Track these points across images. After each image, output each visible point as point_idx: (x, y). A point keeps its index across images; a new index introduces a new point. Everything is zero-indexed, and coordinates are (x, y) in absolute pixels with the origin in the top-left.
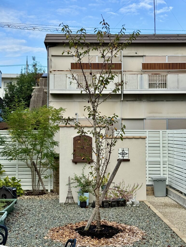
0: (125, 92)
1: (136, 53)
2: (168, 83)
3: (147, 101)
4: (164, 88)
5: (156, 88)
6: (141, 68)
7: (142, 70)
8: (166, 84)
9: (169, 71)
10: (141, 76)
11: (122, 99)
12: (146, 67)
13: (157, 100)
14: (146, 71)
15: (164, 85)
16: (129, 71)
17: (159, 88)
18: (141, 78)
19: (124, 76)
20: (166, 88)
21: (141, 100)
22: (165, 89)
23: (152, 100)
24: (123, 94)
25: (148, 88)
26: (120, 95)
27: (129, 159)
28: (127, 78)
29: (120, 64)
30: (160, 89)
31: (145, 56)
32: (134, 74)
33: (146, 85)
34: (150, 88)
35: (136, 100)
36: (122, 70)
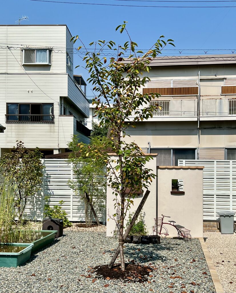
0: (202, 119)
1: (216, 75)
3: (227, 129)
6: (221, 92)
7: (221, 94)
10: (221, 101)
11: (199, 127)
12: (225, 91)
14: (226, 95)
16: (206, 96)
18: (221, 103)
19: (201, 101)
21: (221, 127)
23: (233, 127)
24: (201, 122)
25: (227, 114)
26: (196, 122)
27: (184, 191)
28: (204, 102)
29: (197, 89)
31: (225, 79)
32: (212, 99)
33: (226, 111)
34: (230, 114)
35: (215, 128)
36: (199, 94)
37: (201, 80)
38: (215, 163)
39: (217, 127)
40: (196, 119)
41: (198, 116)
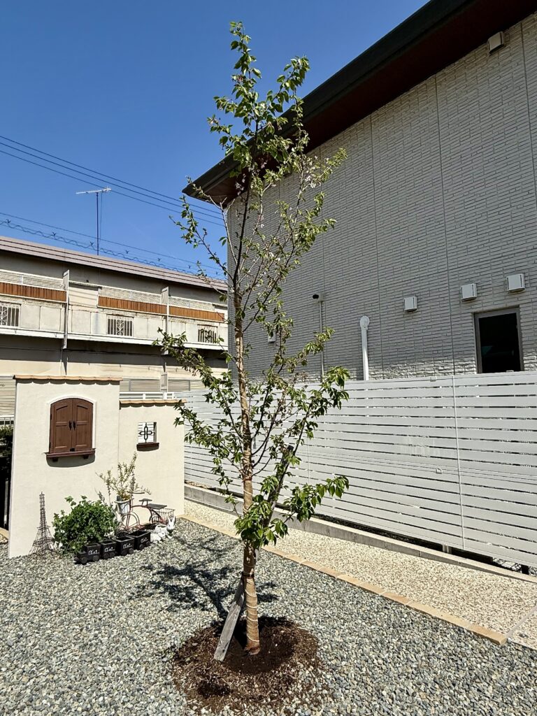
0: (70, 337)
1: (88, 281)
2: (134, 329)
4: (128, 335)
5: (118, 335)
6: (98, 303)
7: (98, 307)
8: (131, 330)
9: (137, 312)
10: (97, 315)
11: (65, 347)
12: (104, 302)
13: (116, 351)
14: (103, 309)
15: (129, 331)
16: (77, 305)
17: (122, 335)
18: (97, 316)
19: (70, 312)
20: (131, 335)
21: (93, 349)
22: (129, 337)
23: (109, 351)
24: (68, 340)
25: (105, 333)
26: (61, 340)
27: (157, 443)
28: (74, 314)
29: (65, 293)
30: (124, 336)
31: (101, 288)
32: (86, 311)
33: (103, 329)
34: (109, 333)
35: (85, 351)
36: (67, 302)
37: (71, 285)
38: (144, 396)
39: (87, 349)
40: (61, 336)
41: (65, 331)
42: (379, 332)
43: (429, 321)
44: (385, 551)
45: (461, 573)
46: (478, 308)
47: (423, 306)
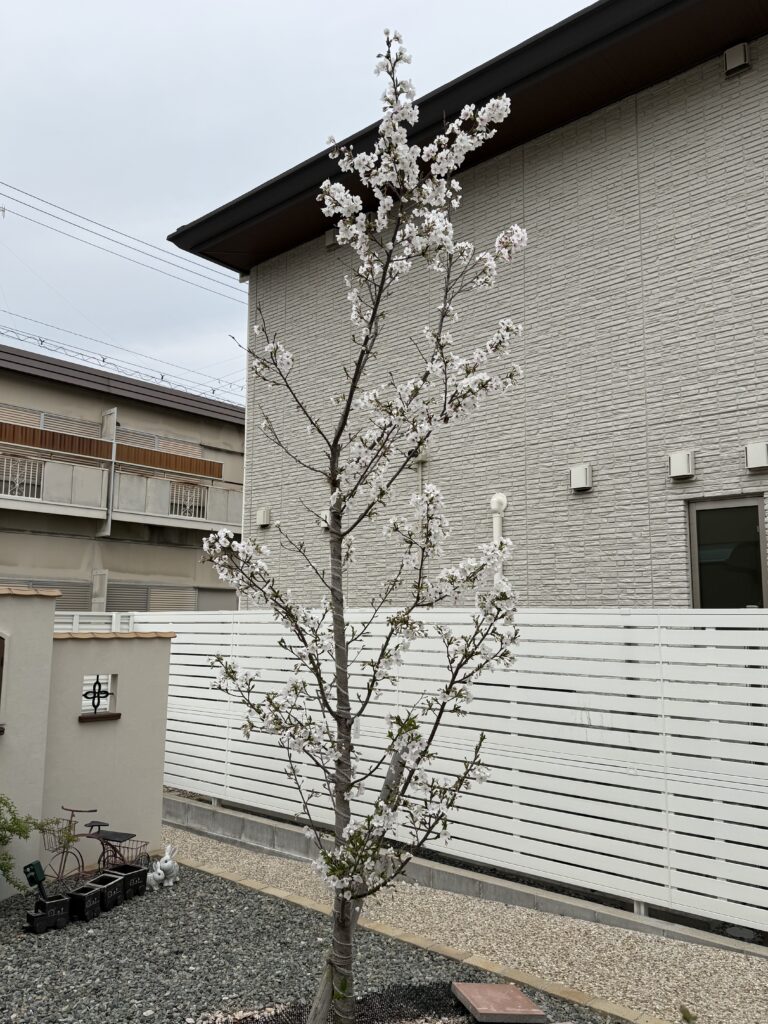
2: (45, 484)
4: (33, 496)
5: (12, 494)
8: (39, 486)
9: (52, 454)
15: (35, 489)
17: (21, 495)
20: (38, 496)
22: (35, 499)
27: (117, 712)
30: (24, 498)
42: (524, 522)
43: (612, 509)
44: (535, 912)
45: (666, 949)
46: (694, 492)
47: (601, 483)
